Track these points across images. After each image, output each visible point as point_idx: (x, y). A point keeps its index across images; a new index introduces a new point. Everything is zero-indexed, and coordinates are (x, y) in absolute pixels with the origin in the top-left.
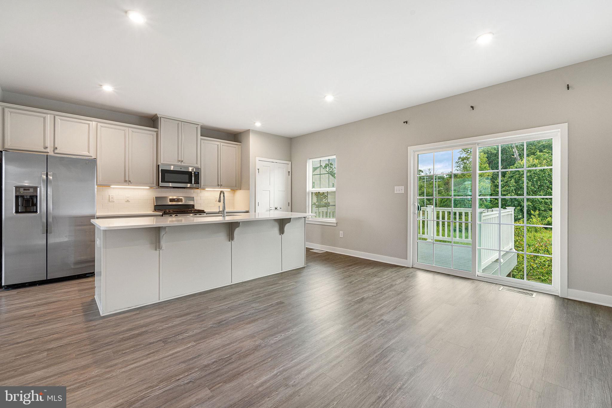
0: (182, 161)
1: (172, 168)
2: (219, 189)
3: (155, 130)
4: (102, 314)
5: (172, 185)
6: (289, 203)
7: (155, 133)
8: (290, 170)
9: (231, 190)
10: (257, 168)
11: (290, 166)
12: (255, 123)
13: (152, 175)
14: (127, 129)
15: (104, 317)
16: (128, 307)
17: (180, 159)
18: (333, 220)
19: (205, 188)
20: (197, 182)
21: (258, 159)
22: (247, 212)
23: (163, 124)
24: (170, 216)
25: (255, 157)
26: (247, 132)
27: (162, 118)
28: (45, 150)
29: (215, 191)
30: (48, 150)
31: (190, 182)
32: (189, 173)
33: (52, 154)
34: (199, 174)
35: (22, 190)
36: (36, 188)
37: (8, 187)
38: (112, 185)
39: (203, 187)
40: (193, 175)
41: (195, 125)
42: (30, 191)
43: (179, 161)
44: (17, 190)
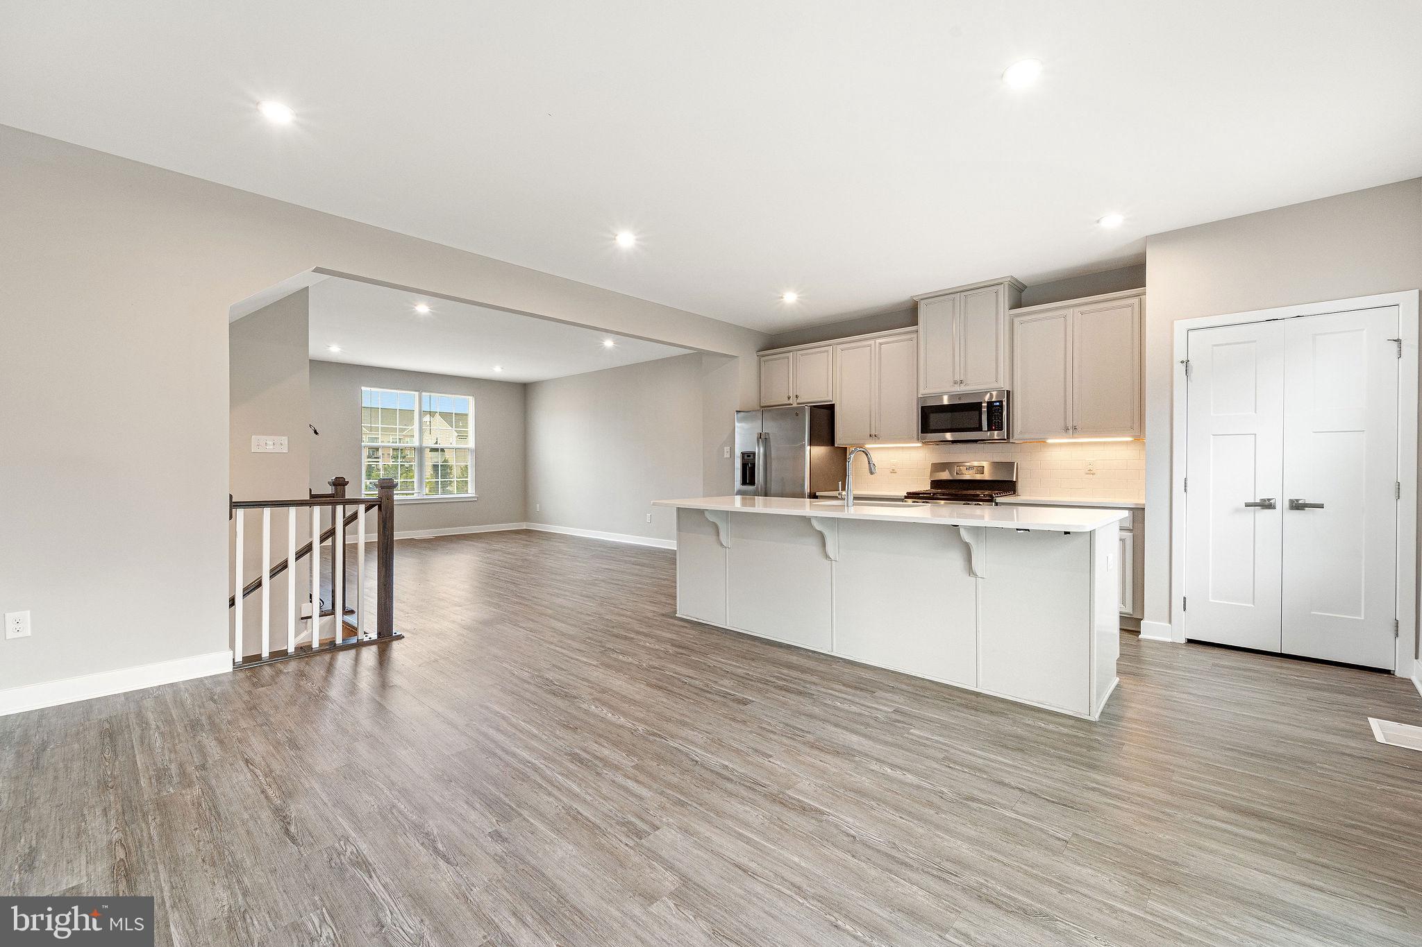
0: (961, 382)
1: (946, 401)
2: (1070, 438)
3: (914, 328)
4: (678, 614)
5: (952, 436)
6: (1398, 484)
7: (912, 336)
8: (1405, 332)
9: (1136, 439)
10: (1180, 355)
11: (1404, 313)
12: (1098, 221)
13: (911, 419)
14: (872, 342)
17: (957, 378)
19: (1046, 439)
21: (1180, 327)
23: (924, 312)
24: (964, 504)
25: (1172, 323)
27: (922, 302)
28: (788, 402)
29: (1082, 444)
30: (791, 402)
31: (980, 429)
32: (977, 406)
33: (795, 405)
34: (1001, 406)
35: (746, 457)
36: (754, 454)
37: (738, 453)
38: (868, 444)
39: (1021, 437)
40: (985, 410)
41: (994, 288)
42: (752, 457)
43: (955, 383)
44: (743, 458)
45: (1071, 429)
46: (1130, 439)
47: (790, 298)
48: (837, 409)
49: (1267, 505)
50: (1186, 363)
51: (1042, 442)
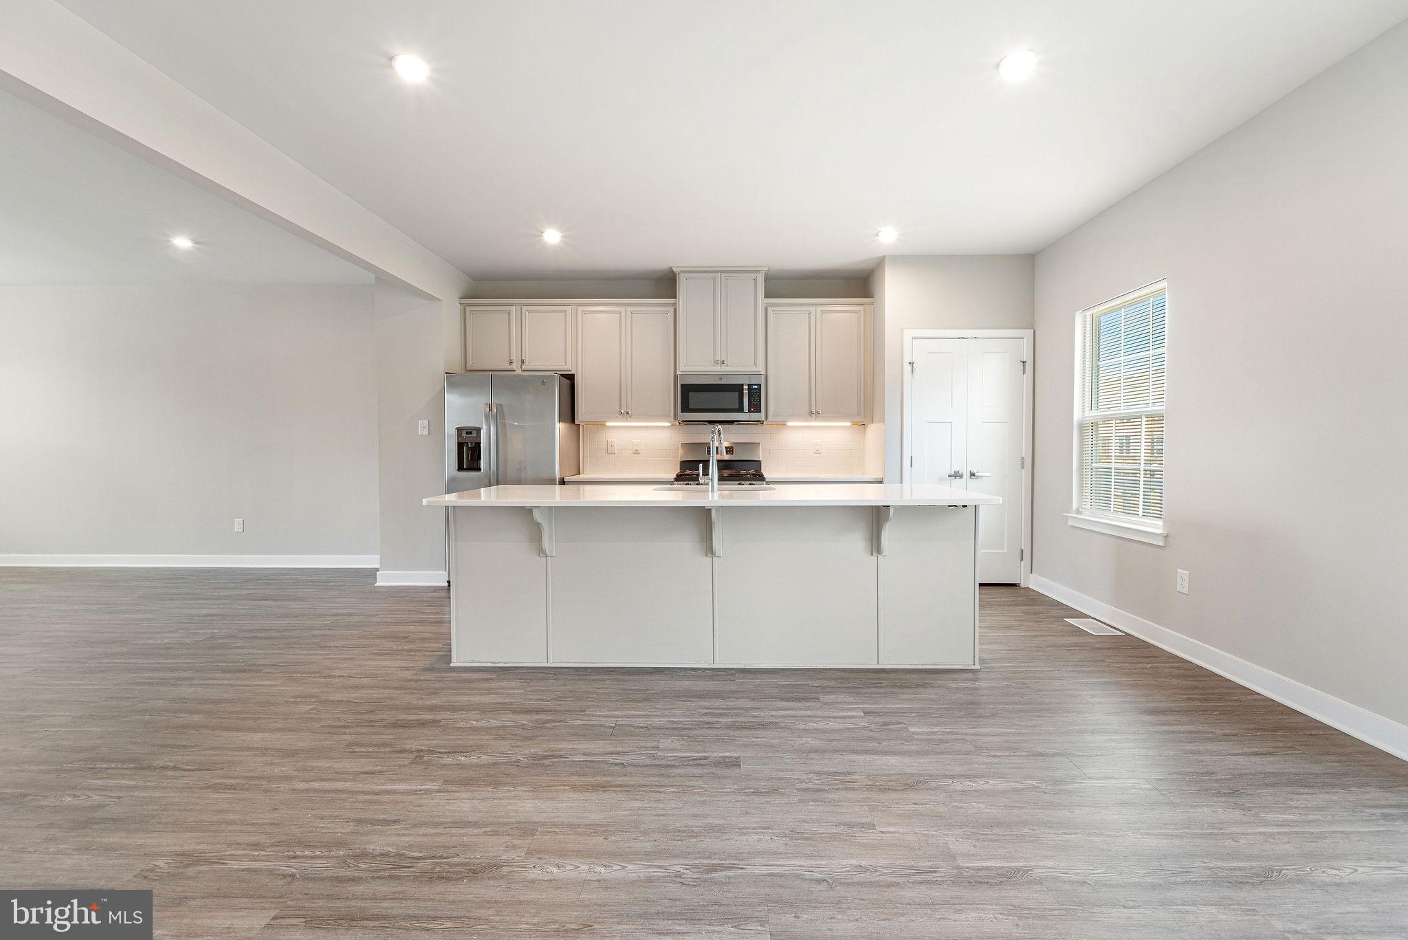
0: (723, 363)
3: (672, 301)
4: (454, 663)
6: (1023, 458)
7: (671, 309)
8: (1027, 357)
9: (854, 423)
10: (907, 359)
11: (1026, 344)
13: (668, 397)
14: (622, 309)
15: (454, 669)
16: (492, 660)
17: (718, 358)
18: (1155, 526)
19: (786, 422)
20: (755, 406)
21: (908, 334)
22: (881, 482)
23: (683, 286)
25: (902, 330)
26: (880, 262)
27: (682, 274)
28: (510, 367)
29: (811, 427)
30: (514, 366)
31: (741, 410)
32: (738, 388)
33: (519, 372)
34: (759, 389)
35: (464, 434)
36: (478, 430)
37: (450, 430)
38: (608, 421)
39: (774, 419)
40: (746, 392)
41: (752, 274)
42: (474, 434)
43: (717, 362)
44: (459, 435)
45: (813, 414)
46: (849, 424)
47: (552, 237)
48: (578, 380)
49: (957, 475)
50: (912, 363)
51: (783, 424)
